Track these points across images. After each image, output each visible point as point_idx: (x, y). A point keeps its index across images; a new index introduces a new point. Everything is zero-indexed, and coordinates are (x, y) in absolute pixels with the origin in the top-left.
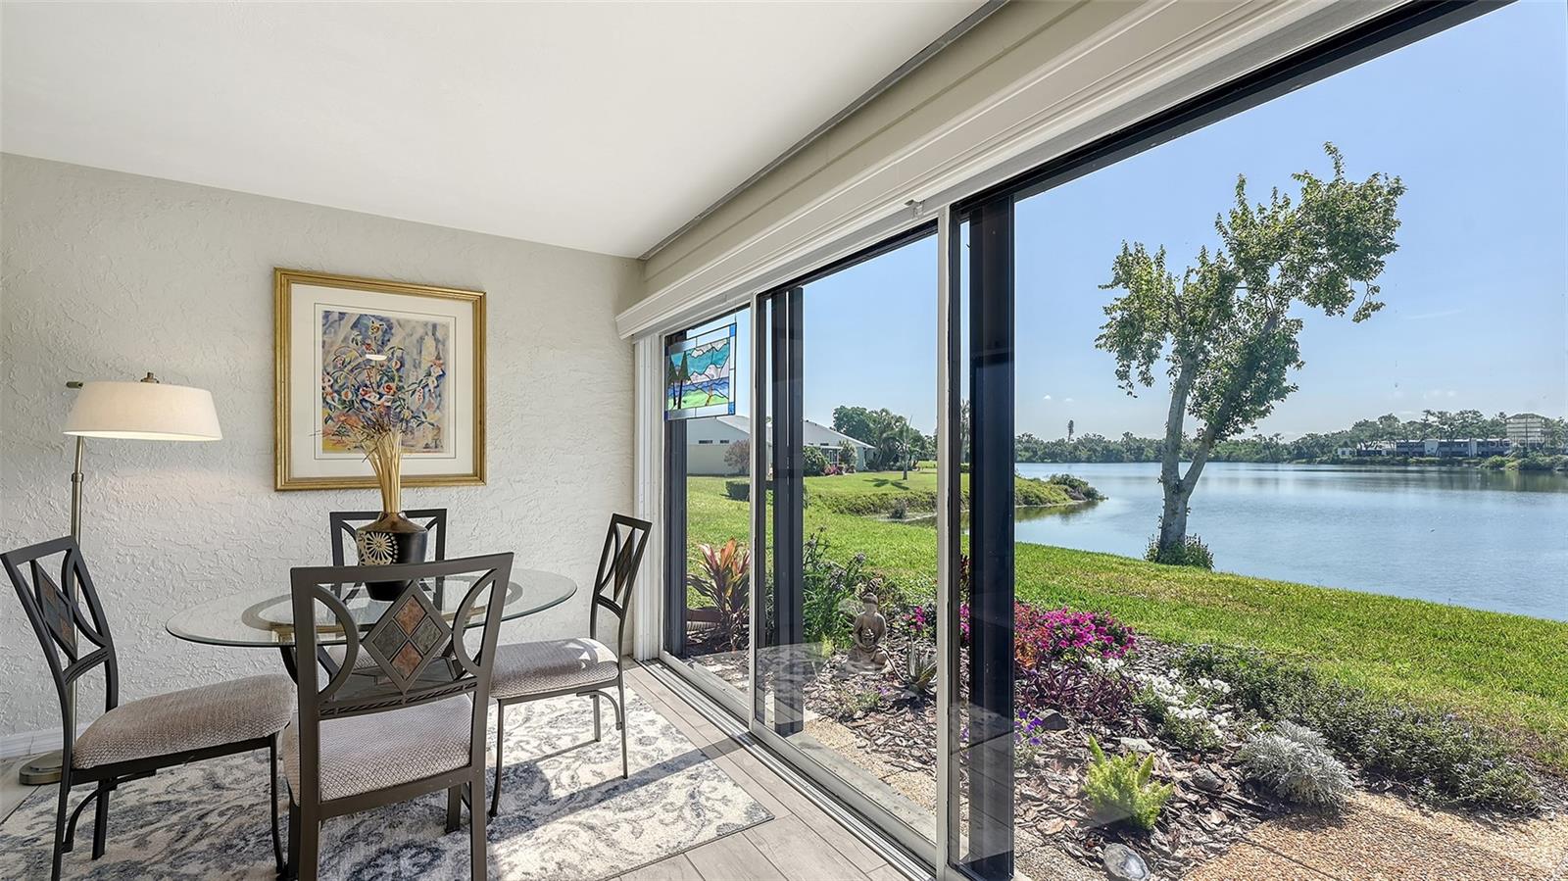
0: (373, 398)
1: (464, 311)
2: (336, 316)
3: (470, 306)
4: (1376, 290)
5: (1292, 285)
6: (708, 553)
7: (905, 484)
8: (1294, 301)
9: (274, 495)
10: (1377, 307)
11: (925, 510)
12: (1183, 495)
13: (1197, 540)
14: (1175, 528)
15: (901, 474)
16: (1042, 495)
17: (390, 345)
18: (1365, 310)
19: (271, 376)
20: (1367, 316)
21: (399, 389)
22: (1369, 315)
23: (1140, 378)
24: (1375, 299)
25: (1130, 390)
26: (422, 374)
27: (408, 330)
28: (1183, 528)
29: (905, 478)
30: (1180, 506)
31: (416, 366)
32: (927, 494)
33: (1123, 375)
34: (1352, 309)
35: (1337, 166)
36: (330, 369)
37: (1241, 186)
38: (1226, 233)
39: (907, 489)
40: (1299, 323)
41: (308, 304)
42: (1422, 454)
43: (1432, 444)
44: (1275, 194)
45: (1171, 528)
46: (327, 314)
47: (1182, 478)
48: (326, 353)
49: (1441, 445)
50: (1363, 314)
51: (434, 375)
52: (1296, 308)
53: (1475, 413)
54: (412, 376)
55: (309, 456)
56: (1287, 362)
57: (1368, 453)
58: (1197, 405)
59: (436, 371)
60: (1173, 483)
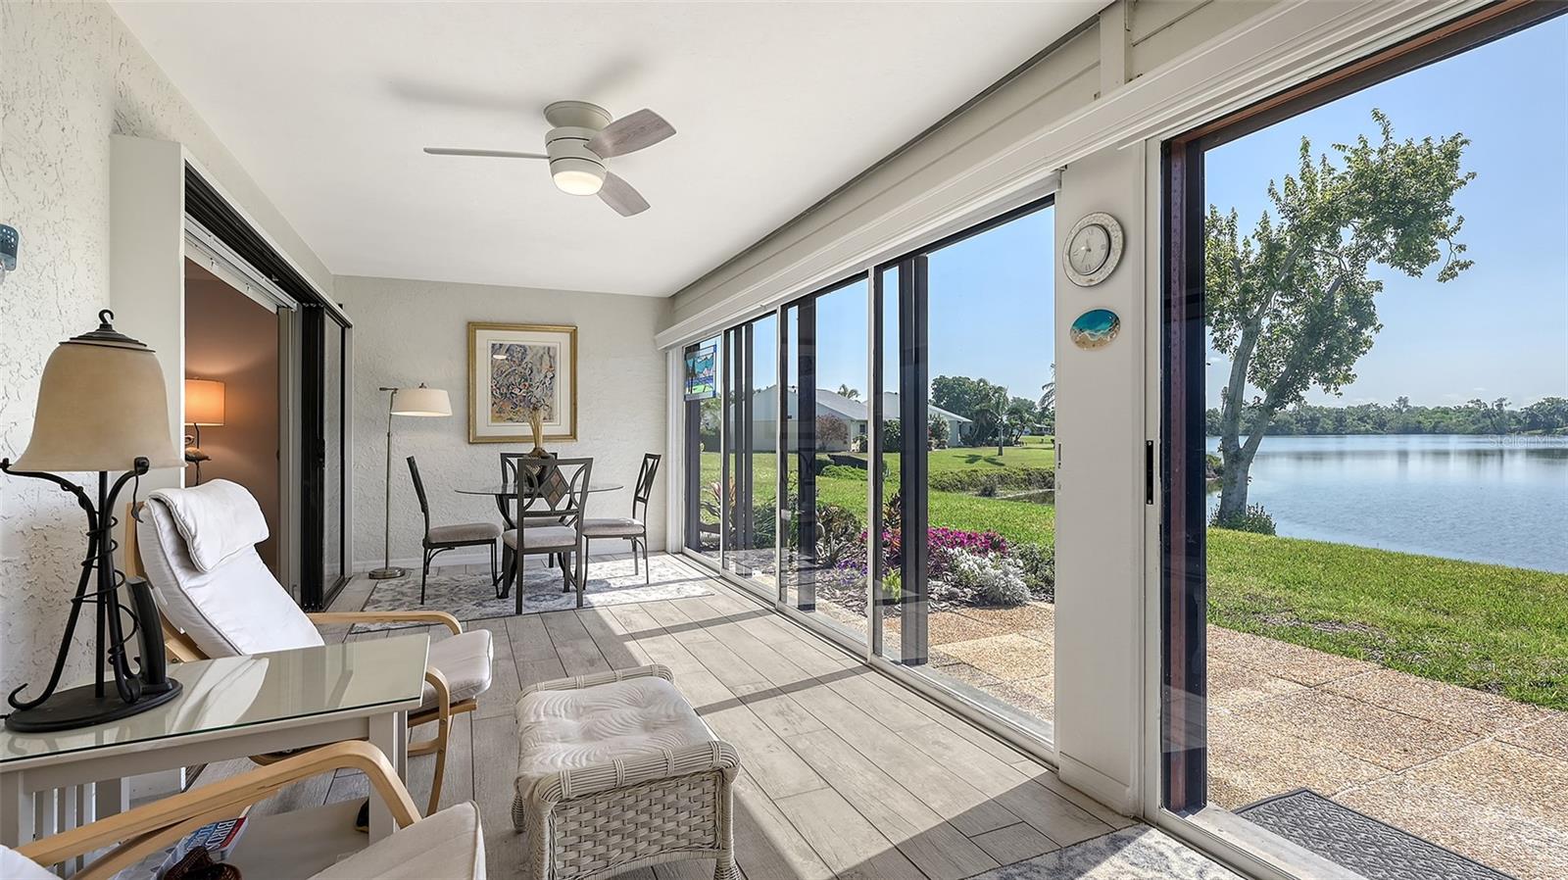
0: (517, 391)
1: (565, 339)
2: (498, 346)
3: (568, 335)
4: (1462, 248)
5: (1367, 246)
6: (717, 488)
7: (1000, 460)
8: (1371, 263)
9: (468, 446)
10: (1465, 266)
11: (1020, 487)
12: (1243, 464)
13: (1259, 510)
14: (1235, 497)
15: (996, 450)
17: (525, 361)
18: (1450, 269)
19: (466, 381)
20: (1453, 276)
21: (530, 385)
22: (1456, 275)
23: (1213, 345)
24: (1462, 257)
26: (542, 376)
27: (535, 351)
28: (1244, 498)
29: (1000, 454)
30: (1240, 474)
31: (539, 372)
32: (1023, 470)
34: (1432, 270)
35: (1386, 132)
36: (495, 376)
37: (1305, 147)
38: (1279, 199)
39: (1003, 465)
40: (1379, 286)
41: (485, 339)
44: (1324, 161)
45: (1231, 498)
46: (494, 345)
47: (1241, 447)
48: (493, 367)
50: (1448, 274)
51: (549, 377)
52: (1374, 271)
54: (537, 378)
55: (485, 425)
56: (1363, 325)
58: (1256, 372)
59: (550, 375)
60: (1232, 452)
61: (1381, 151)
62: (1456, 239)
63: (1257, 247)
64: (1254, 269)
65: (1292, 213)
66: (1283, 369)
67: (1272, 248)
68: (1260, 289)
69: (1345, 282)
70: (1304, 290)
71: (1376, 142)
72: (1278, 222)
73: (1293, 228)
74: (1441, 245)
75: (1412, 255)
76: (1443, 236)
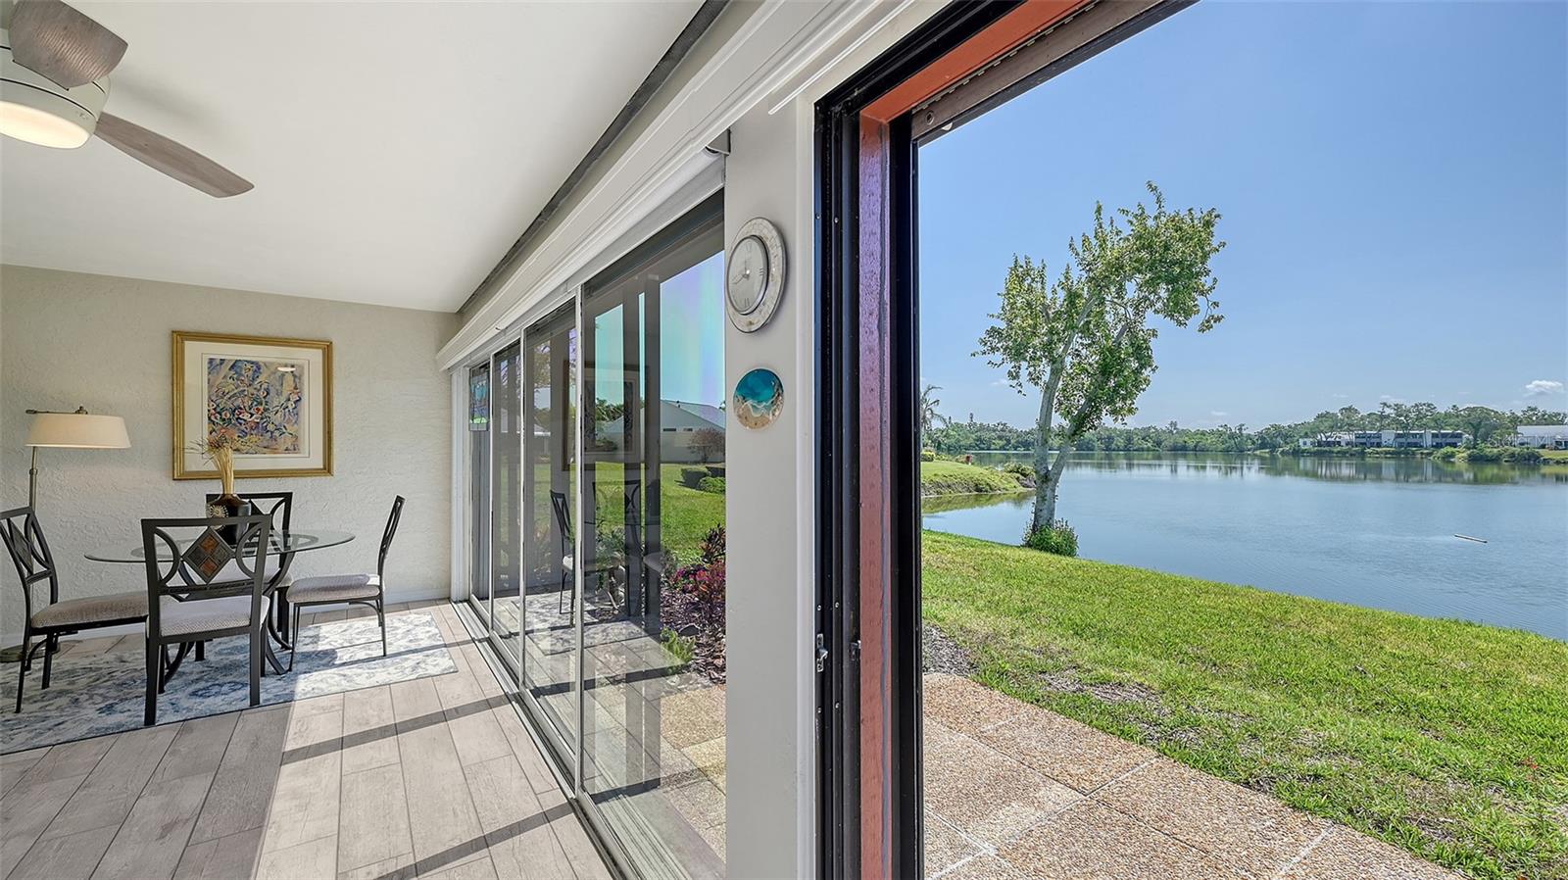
0: (246, 417)
1: (315, 356)
2: (218, 362)
3: (320, 351)
4: (1216, 304)
5: (1146, 299)
8: (1149, 313)
9: (173, 483)
10: (1218, 319)
12: (1050, 484)
13: (1064, 524)
14: (1045, 514)
16: (992, 483)
17: (259, 380)
18: (1208, 321)
19: (171, 404)
20: (1208, 327)
21: (266, 410)
22: (1212, 327)
23: (1028, 378)
24: (1216, 313)
25: (1019, 388)
26: (283, 399)
27: (272, 369)
28: (1052, 512)
30: (1049, 493)
31: (279, 394)
33: (1014, 376)
34: (1195, 321)
35: (1159, 201)
36: (214, 398)
37: (1099, 210)
38: (1077, 254)
40: (1154, 334)
41: (196, 354)
42: (1379, 445)
43: (1388, 436)
44: (1112, 223)
45: (1041, 514)
46: (211, 361)
47: (1050, 469)
48: (210, 386)
49: (1399, 436)
50: (1206, 326)
51: (293, 400)
52: (1151, 320)
53: (1429, 405)
54: (276, 401)
55: (197, 460)
56: (1142, 366)
57: (1328, 444)
58: (1061, 404)
59: (295, 397)
60: (1042, 473)
61: (1156, 218)
62: (1212, 296)
63: (1062, 295)
64: (1058, 314)
65: (1089, 266)
66: (1082, 402)
67: (1073, 297)
68: (1064, 331)
69: (1129, 328)
70: (1098, 334)
71: (1152, 210)
72: (1078, 275)
73: (1090, 280)
74: (1201, 300)
75: (1179, 309)
76: (1202, 293)
